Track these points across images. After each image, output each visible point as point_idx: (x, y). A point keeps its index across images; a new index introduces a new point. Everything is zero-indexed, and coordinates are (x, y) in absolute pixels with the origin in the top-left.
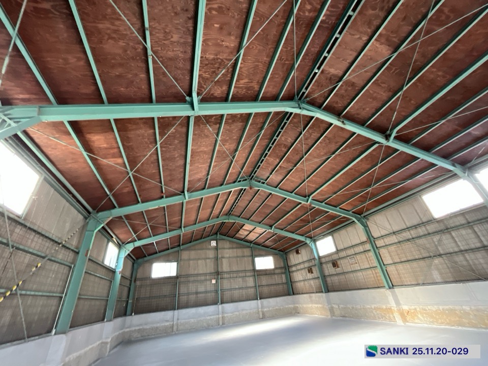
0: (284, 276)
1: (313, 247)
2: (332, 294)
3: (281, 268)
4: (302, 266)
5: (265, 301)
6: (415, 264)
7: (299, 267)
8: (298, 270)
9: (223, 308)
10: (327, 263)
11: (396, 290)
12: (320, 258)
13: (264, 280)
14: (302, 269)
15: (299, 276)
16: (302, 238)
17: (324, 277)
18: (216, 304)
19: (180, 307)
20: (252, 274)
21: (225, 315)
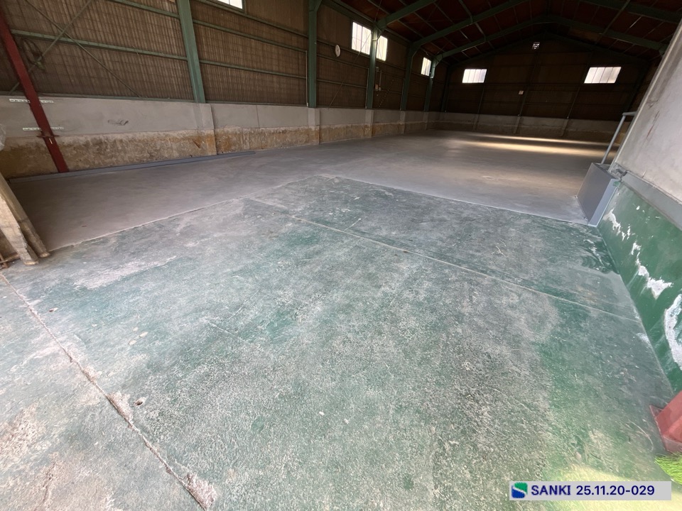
0: (625, 95)
3: (627, 83)
5: (575, 122)
9: (521, 120)
13: (589, 98)
18: (516, 114)
19: (481, 113)
20: (575, 88)
21: (522, 126)
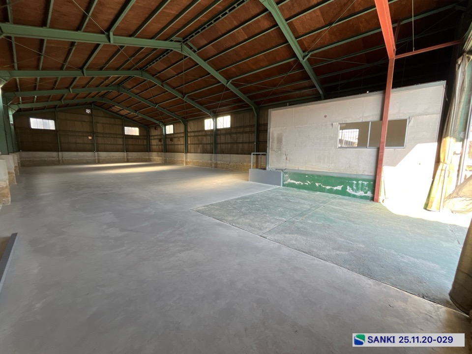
0: (145, 141)
1: (164, 128)
2: (167, 153)
3: (144, 136)
4: (157, 137)
5: (130, 154)
6: (196, 145)
7: (155, 137)
8: (154, 139)
9: (98, 154)
10: (168, 138)
11: (188, 154)
12: (166, 134)
13: (130, 142)
14: (156, 139)
15: (154, 142)
16: (157, 122)
17: (165, 145)
18: (92, 151)
19: (62, 151)
20: (121, 137)
21: (101, 158)
